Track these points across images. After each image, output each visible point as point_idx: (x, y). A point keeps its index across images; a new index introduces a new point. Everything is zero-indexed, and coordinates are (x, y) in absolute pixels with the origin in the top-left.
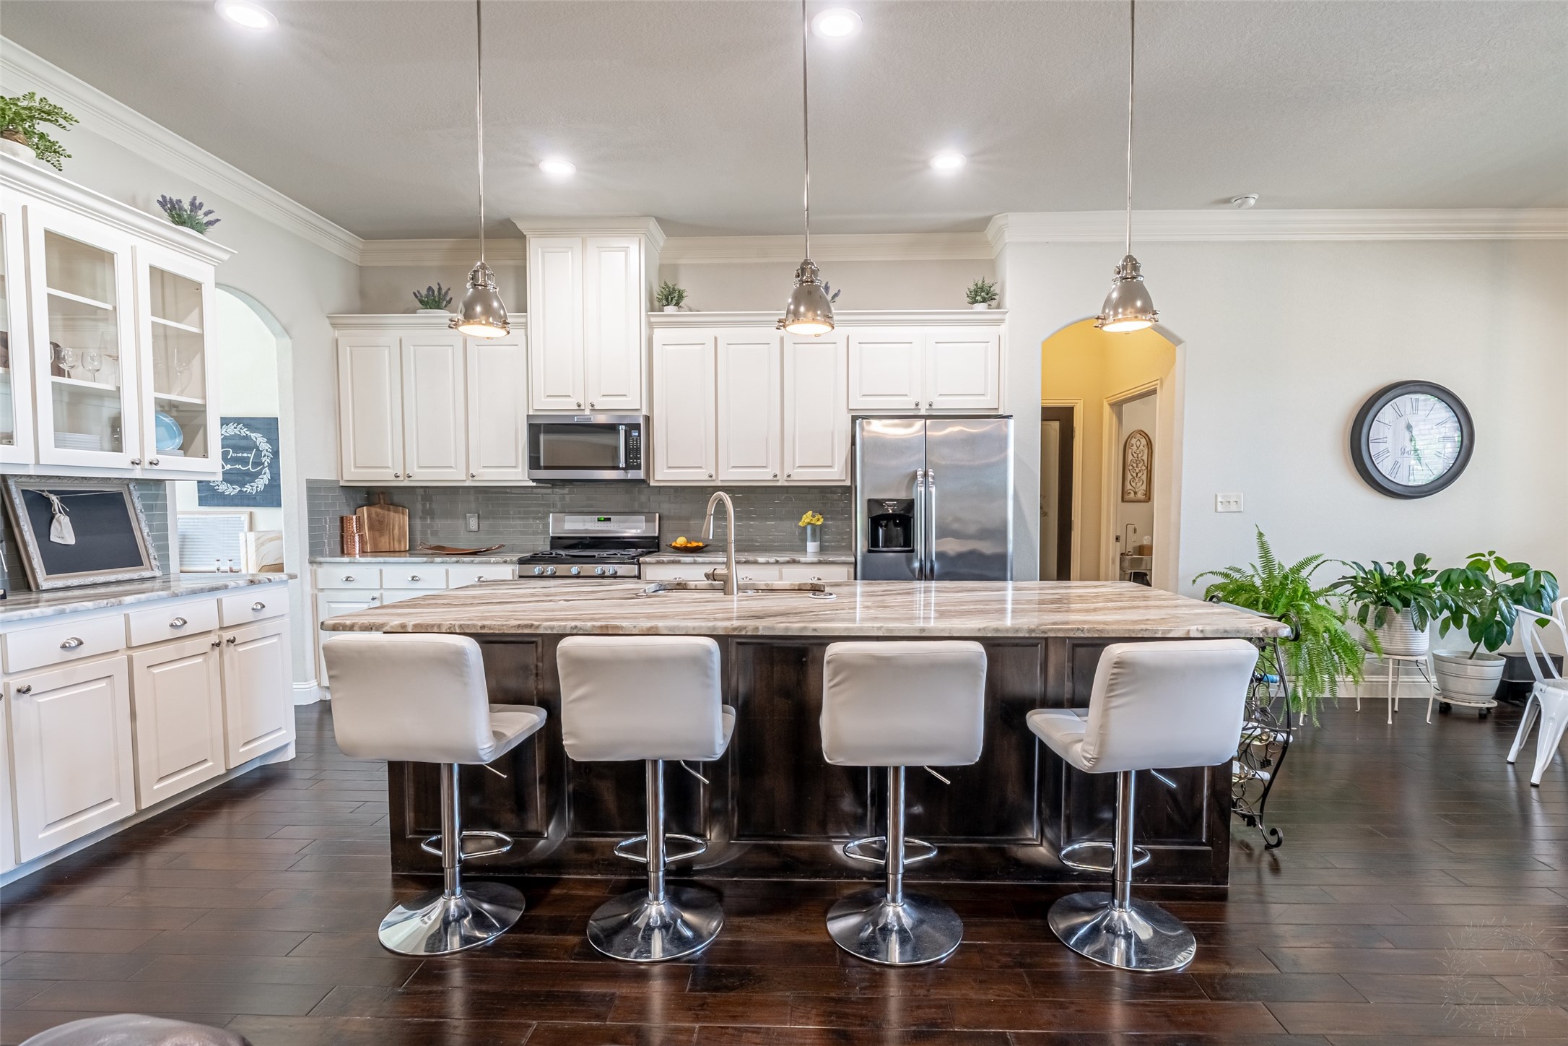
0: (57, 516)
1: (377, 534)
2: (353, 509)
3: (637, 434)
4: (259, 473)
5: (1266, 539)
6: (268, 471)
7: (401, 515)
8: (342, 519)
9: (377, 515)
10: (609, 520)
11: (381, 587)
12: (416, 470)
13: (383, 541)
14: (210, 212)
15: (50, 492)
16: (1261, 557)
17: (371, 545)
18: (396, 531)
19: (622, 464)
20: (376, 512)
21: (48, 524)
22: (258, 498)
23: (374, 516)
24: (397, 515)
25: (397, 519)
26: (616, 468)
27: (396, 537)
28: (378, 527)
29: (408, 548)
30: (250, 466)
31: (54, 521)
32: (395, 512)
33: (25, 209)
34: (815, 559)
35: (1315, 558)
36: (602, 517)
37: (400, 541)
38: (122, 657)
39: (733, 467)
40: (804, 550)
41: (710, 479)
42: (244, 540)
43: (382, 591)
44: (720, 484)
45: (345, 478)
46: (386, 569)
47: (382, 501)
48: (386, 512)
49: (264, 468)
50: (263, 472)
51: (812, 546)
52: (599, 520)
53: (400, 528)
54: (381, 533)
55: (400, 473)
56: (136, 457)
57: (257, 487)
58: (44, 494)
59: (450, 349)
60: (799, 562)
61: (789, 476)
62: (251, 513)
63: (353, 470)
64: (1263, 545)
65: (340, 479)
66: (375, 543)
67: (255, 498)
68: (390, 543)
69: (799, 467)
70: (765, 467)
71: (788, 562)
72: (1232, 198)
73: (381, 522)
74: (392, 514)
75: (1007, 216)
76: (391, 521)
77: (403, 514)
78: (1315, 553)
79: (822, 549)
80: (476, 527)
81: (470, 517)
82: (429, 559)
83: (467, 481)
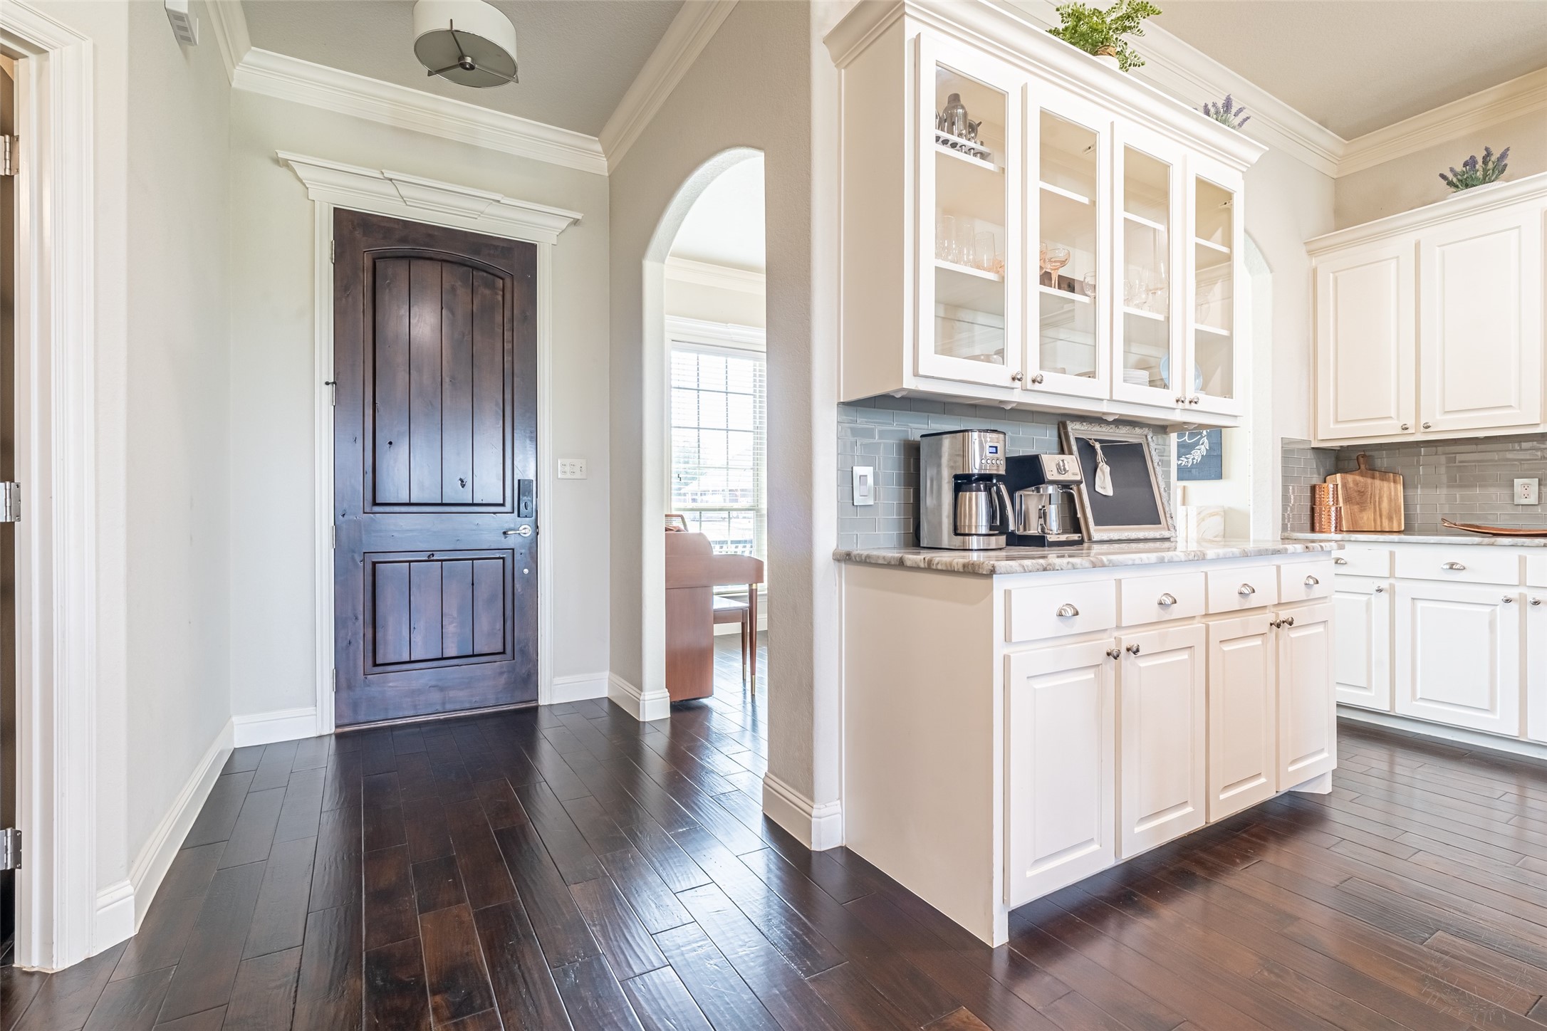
0: (1100, 465)
1: (1356, 508)
2: (1322, 477)
4: (1197, 443)
6: (1206, 441)
7: (1392, 484)
8: (1313, 488)
9: (1357, 484)
11: (1392, 575)
12: (1438, 417)
13: (1365, 518)
14: (1241, 110)
15: (1096, 440)
17: (1347, 521)
18: (1385, 505)
20: (1354, 481)
21: (1093, 476)
22: (1193, 471)
23: (1351, 485)
24: (1385, 484)
25: (1385, 489)
27: (1385, 513)
28: (1358, 499)
29: (1403, 528)
30: (1186, 437)
31: (1098, 470)
32: (1382, 480)
33: (1112, 123)
37: (1390, 519)
38: (1198, 625)
42: (1185, 514)
43: (1392, 581)
45: (1320, 437)
46: (1399, 550)
47: (1363, 467)
48: (1369, 481)
49: (1202, 437)
50: (1201, 443)
53: (1390, 500)
54: (1362, 505)
55: (1410, 422)
56: (1179, 395)
57: (1194, 459)
58: (1091, 442)
59: (1513, 233)
62: (1184, 487)
63: (1332, 426)
65: (1312, 439)
66: (1354, 521)
67: (1190, 471)
68: (1375, 520)
73: (1362, 493)
74: (1377, 482)
76: (1377, 492)
77: (1395, 482)
80: (1533, 500)
81: (1524, 485)
82: (1487, 540)
83: (1542, 426)
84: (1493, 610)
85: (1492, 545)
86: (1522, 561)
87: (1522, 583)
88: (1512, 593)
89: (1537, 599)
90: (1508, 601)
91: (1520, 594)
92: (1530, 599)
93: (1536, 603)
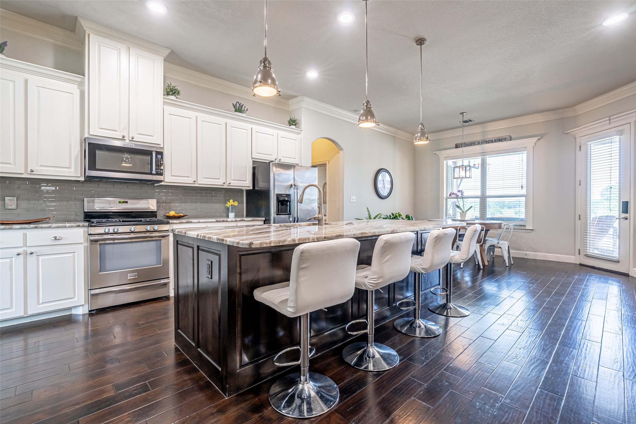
3: (160, 157)
5: (369, 209)
10: (127, 202)
16: (368, 214)
19: (154, 172)
26: (151, 174)
34: (234, 220)
35: (379, 214)
36: (122, 200)
39: (204, 178)
40: (228, 216)
41: (194, 183)
44: (197, 186)
51: (232, 215)
52: (120, 202)
59: (11, 84)
60: (244, 221)
61: (230, 184)
64: (368, 211)
69: (233, 180)
70: (219, 179)
71: (240, 221)
72: (358, 110)
75: (304, 97)
78: (380, 213)
79: (236, 216)
80: (14, 207)
81: (9, 200)
82: (8, 227)
83: (24, 174)
84: (11, 260)
85: (11, 229)
86: (25, 235)
87: (25, 245)
88: (20, 250)
89: (19, 252)
90: (19, 254)
91: (24, 250)
92: (29, 252)
93: (32, 253)
